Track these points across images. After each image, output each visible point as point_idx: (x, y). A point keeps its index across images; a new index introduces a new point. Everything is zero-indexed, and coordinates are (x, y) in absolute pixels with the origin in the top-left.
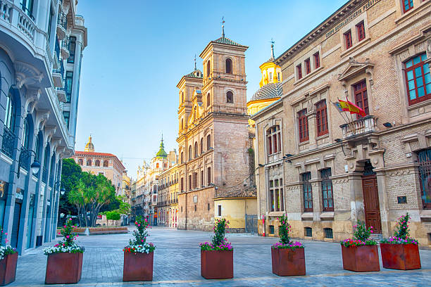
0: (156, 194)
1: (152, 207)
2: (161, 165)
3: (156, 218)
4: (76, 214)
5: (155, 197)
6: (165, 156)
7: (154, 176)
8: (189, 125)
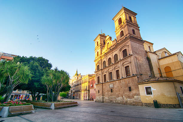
0: (74, 88)
1: (73, 92)
2: (76, 78)
3: (74, 96)
4: (46, 93)
5: (74, 89)
6: (78, 75)
7: (74, 81)
8: (102, 53)
